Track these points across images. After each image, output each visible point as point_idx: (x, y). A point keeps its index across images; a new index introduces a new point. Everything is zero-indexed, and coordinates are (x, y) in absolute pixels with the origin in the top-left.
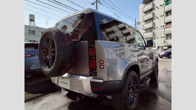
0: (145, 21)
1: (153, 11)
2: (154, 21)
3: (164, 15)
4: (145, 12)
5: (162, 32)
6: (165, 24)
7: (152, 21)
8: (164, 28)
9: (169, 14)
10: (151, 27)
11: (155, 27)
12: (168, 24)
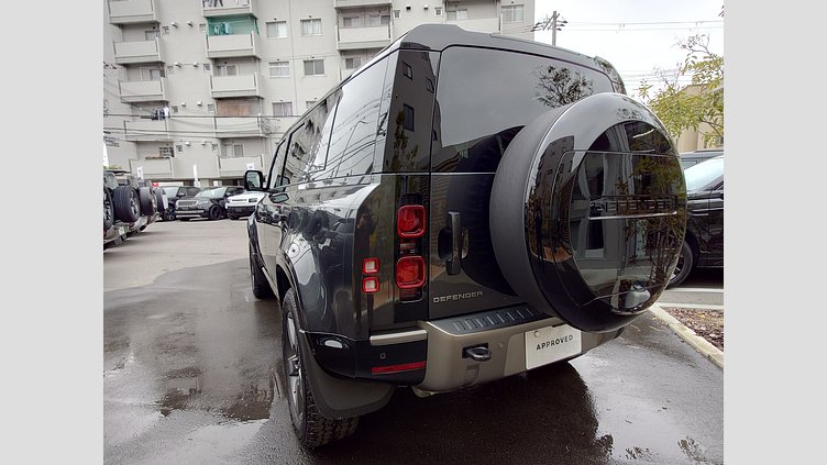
0: (126, 66)
1: (165, 38)
2: (170, 76)
4: (122, 26)
5: (207, 127)
6: (213, 102)
7: (163, 74)
8: (212, 113)
9: (224, 70)
10: (160, 99)
11: (179, 105)
12: (225, 104)
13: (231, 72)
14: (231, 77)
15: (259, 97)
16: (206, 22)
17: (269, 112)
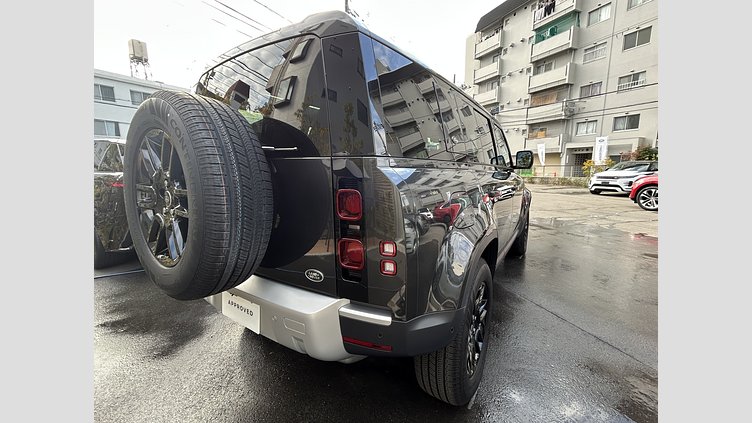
0: (479, 84)
1: (503, 57)
2: (502, 85)
3: (529, 70)
4: (480, 58)
5: (521, 117)
6: (528, 97)
7: (498, 85)
8: (527, 106)
9: (543, 68)
10: (493, 102)
11: (505, 104)
12: (538, 96)
13: (548, 68)
14: (548, 73)
15: (567, 85)
16: (534, 33)
17: (576, 95)
